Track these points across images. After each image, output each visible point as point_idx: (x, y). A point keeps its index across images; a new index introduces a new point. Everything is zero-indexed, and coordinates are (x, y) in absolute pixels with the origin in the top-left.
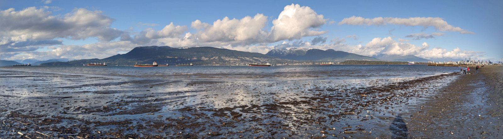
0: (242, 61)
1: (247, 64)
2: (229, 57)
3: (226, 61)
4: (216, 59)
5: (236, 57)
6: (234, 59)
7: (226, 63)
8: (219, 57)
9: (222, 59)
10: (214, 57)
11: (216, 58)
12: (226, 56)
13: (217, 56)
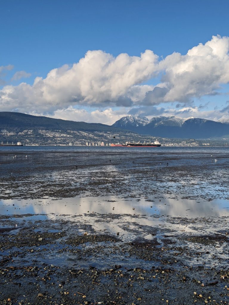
0: (77, 137)
1: (87, 144)
2: (53, 131)
3: (48, 138)
4: (30, 135)
5: (64, 131)
6: (62, 135)
7: (49, 141)
8: (34, 131)
9: (40, 134)
10: (26, 131)
11: (29, 133)
12: (46, 130)
13: (30, 129)
